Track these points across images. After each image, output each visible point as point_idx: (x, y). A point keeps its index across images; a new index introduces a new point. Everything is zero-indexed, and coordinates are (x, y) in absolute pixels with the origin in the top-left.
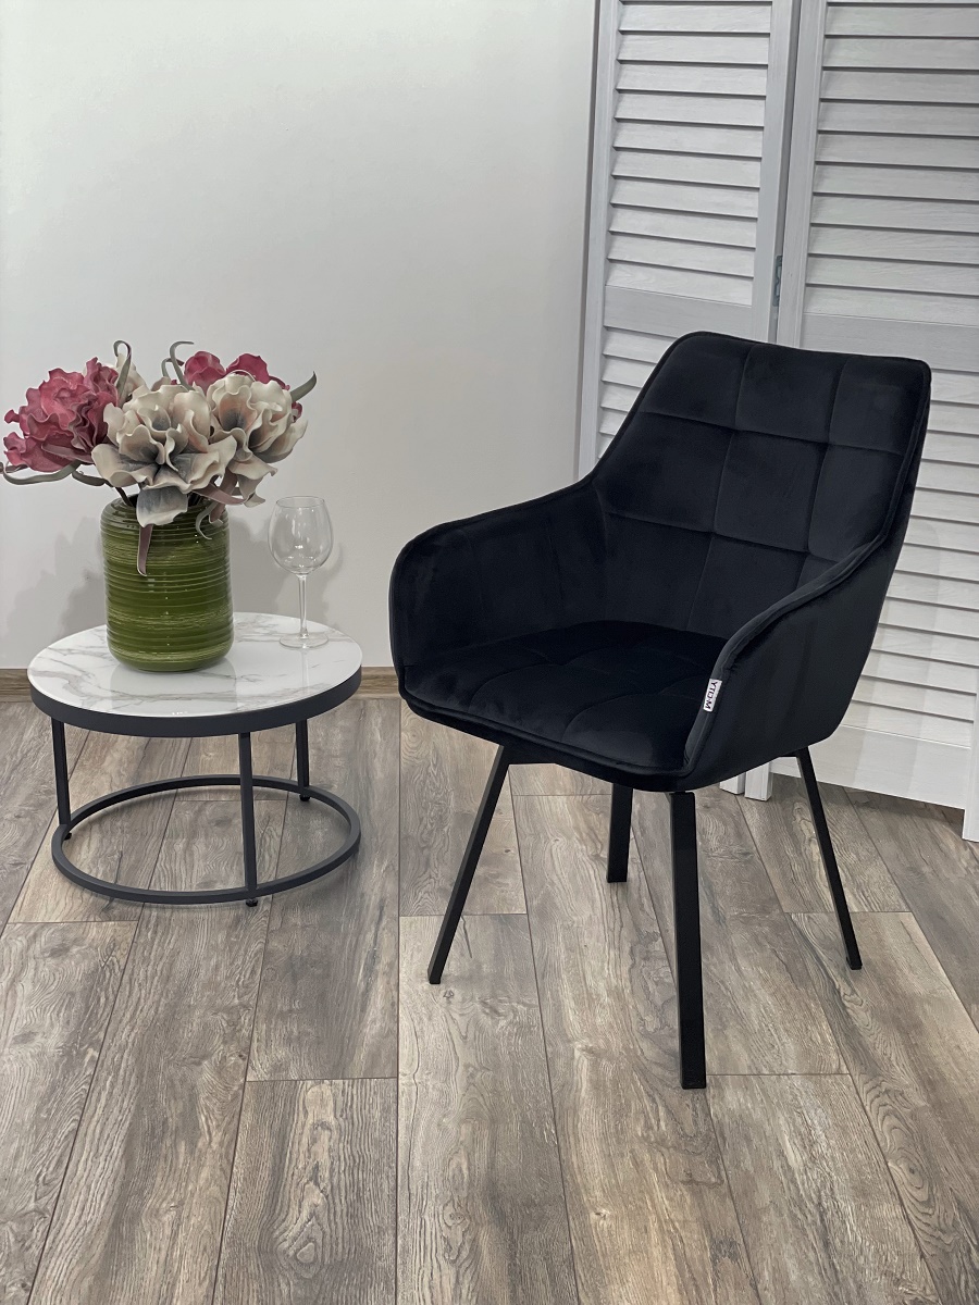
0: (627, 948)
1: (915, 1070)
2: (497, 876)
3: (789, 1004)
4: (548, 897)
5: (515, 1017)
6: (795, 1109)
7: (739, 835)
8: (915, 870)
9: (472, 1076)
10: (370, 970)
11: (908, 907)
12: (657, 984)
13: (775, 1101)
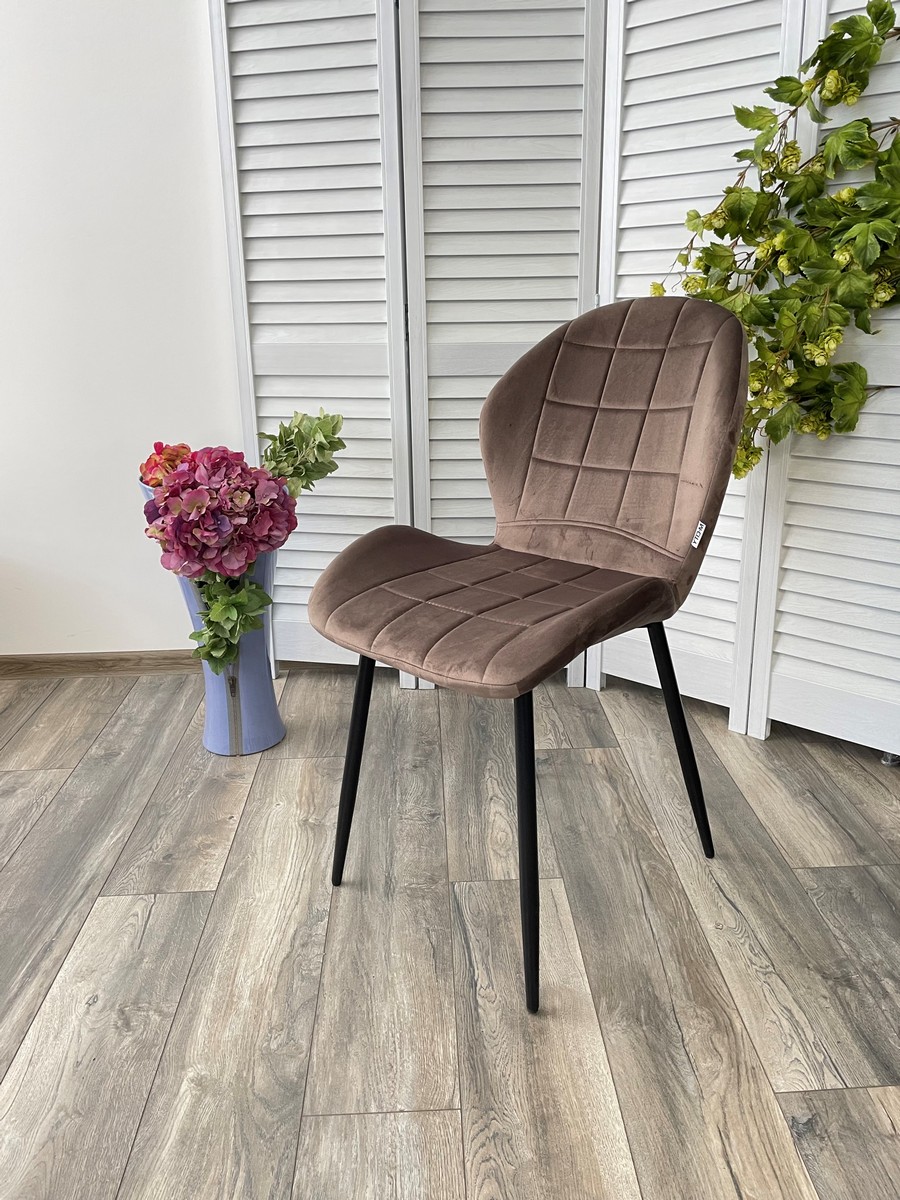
0: (291, 931)
1: (530, 1099)
2: (209, 846)
3: (423, 1003)
4: (243, 872)
5: (142, 1033)
6: (389, 1170)
7: (434, 795)
8: (573, 829)
9: (58, 1125)
10: (34, 968)
11: (561, 873)
12: (303, 981)
13: (370, 1157)
